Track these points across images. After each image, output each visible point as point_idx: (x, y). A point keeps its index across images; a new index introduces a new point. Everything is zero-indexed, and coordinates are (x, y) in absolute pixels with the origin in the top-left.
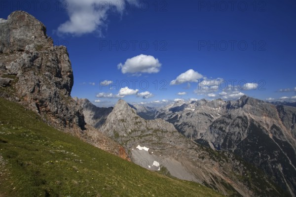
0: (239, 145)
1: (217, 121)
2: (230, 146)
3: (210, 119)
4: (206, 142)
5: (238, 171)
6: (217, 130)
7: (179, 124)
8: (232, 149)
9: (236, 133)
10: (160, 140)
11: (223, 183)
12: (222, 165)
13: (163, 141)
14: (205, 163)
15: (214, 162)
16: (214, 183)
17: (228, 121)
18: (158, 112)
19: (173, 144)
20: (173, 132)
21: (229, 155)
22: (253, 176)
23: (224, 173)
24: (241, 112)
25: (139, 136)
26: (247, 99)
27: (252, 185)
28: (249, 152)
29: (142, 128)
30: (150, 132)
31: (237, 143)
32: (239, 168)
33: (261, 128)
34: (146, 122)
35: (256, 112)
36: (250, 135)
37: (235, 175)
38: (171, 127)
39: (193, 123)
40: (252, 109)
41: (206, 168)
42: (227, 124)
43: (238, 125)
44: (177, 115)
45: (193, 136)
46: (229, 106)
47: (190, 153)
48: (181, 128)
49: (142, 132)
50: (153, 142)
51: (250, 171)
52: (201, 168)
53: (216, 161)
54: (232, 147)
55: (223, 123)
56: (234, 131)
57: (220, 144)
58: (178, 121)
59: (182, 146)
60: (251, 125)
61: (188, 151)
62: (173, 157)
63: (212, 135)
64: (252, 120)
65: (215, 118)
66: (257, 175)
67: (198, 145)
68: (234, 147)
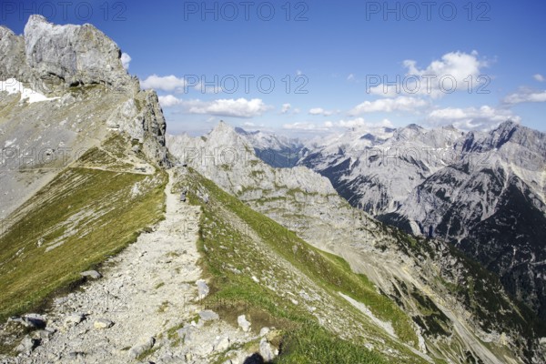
0: (473, 230)
1: (434, 178)
2: (453, 231)
3: (422, 171)
4: (404, 219)
5: (451, 275)
6: (431, 195)
7: (351, 178)
8: (457, 237)
9: (473, 205)
10: (300, 210)
11: (416, 295)
12: (420, 264)
13: (306, 211)
14: (387, 257)
15: (404, 257)
16: (398, 293)
17: (460, 177)
18: (306, 149)
19: (326, 219)
20: (327, 196)
21: (438, 245)
22: (478, 286)
23: (422, 278)
24: (493, 159)
25: (259, 200)
26: (514, 130)
27: (473, 302)
28: (492, 245)
29: (265, 184)
30: (281, 193)
31: (471, 225)
32: (453, 270)
33: (531, 196)
34: (275, 173)
35: (526, 160)
36: (502, 210)
37: (443, 282)
38: (325, 185)
39: (382, 180)
40: (521, 154)
41: (386, 267)
42: (457, 184)
43: (479, 188)
44: (349, 160)
45: (378, 207)
46: (469, 145)
47: (360, 237)
48: (354, 189)
49: (265, 191)
50: (287, 213)
51: (474, 277)
52: (377, 266)
53: (409, 256)
54: (459, 232)
55: (447, 181)
56: (469, 200)
57: (434, 227)
58: (349, 173)
59: (344, 223)
60: (508, 188)
61: (355, 233)
62: (325, 243)
63: (419, 207)
64: (515, 178)
65: (433, 170)
66: (486, 285)
67: (377, 223)
68: (462, 233)
